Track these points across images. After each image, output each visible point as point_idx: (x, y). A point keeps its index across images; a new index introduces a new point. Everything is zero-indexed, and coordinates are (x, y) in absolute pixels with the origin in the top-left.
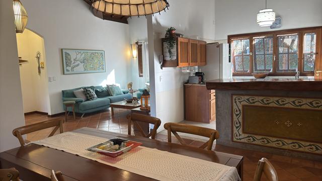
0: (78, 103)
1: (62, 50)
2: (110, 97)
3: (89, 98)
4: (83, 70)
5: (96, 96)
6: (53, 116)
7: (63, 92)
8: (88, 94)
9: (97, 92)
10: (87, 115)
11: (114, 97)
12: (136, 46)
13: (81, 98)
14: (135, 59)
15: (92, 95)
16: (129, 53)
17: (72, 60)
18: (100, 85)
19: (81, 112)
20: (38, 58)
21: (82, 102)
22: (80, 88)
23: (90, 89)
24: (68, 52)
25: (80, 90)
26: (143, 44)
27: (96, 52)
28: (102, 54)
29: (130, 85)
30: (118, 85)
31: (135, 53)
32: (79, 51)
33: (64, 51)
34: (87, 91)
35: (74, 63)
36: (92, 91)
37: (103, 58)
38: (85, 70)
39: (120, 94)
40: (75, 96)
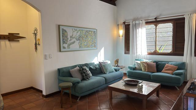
1: (59, 26)
4: (78, 47)
7: (59, 70)
8: (84, 73)
10: (83, 98)
11: (108, 75)
12: (123, 26)
13: (77, 78)
16: (115, 32)
17: (69, 37)
19: (77, 95)
21: (78, 83)
22: (75, 66)
23: (85, 67)
24: (65, 28)
25: (76, 68)
26: (131, 23)
27: (90, 30)
28: (94, 32)
32: (76, 28)
33: (61, 27)
35: (70, 40)
37: (95, 36)
38: (80, 47)
40: (71, 76)
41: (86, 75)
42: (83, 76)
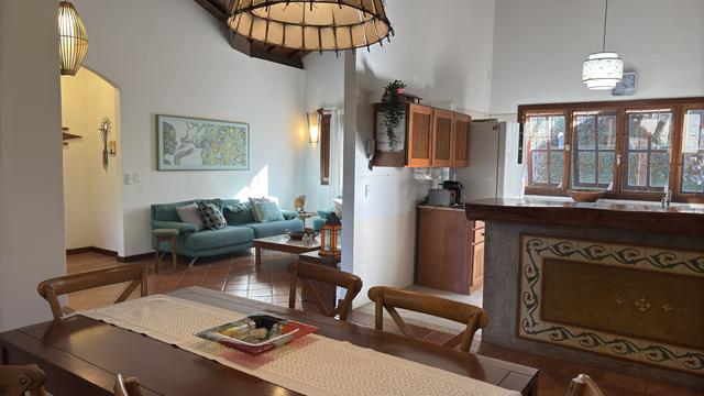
0: (185, 233)
1: (157, 116)
2: (255, 225)
3: (209, 224)
4: (200, 163)
5: (224, 221)
6: (127, 259)
7: (153, 207)
8: (208, 215)
9: (227, 213)
10: (201, 261)
11: (264, 225)
12: (319, 117)
13: (192, 223)
14: (314, 145)
15: (217, 219)
16: (301, 132)
17: (178, 140)
18: (235, 198)
19: (189, 253)
20: (105, 132)
21: (192, 231)
22: (191, 203)
23: (213, 206)
24: (170, 121)
25: (190, 206)
26: (333, 113)
27: (235, 125)
28: (244, 131)
29: (301, 201)
30: (274, 199)
31: (315, 132)
32: (195, 122)
33: (161, 120)
34: (205, 208)
35: (181, 147)
36: (216, 209)
37: (244, 140)
38: (204, 162)
39: (278, 220)
40: (178, 219)
41: (211, 220)
42: (205, 222)
